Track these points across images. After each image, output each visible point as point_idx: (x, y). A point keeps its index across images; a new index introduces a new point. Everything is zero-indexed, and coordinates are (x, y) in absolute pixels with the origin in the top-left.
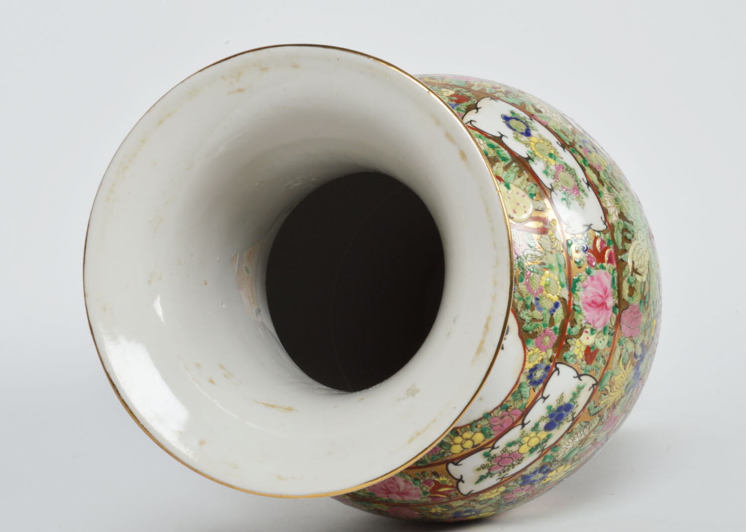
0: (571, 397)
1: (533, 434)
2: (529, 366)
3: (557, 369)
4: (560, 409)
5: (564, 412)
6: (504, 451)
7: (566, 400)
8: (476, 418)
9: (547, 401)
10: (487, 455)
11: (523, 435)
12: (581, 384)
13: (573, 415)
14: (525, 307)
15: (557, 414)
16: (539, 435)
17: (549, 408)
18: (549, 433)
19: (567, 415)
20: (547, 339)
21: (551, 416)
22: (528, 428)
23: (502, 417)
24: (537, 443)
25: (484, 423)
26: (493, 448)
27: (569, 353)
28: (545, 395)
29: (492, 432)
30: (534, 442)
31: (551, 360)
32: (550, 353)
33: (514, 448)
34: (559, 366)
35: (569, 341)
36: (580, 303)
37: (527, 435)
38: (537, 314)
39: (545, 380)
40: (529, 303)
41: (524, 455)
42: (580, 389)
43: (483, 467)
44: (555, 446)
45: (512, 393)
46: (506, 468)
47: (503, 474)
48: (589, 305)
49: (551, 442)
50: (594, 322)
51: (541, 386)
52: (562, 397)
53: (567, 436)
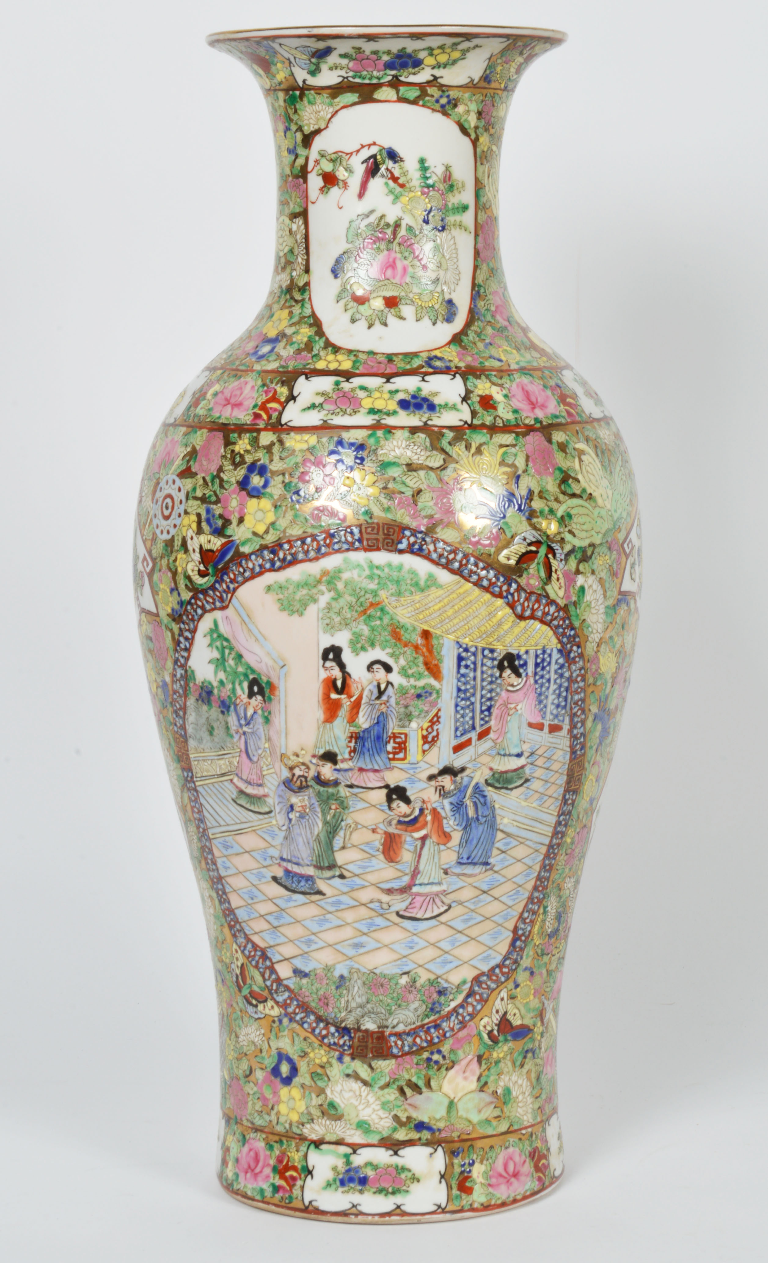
0: (443, 403)
1: (386, 396)
2: (437, 353)
3: (454, 376)
4: (425, 400)
5: (425, 406)
6: (353, 390)
7: (437, 401)
8: (361, 349)
9: (423, 383)
10: (337, 384)
11: (379, 389)
12: (459, 406)
13: (429, 419)
14: (479, 334)
15: (419, 401)
16: (390, 402)
17: (419, 390)
18: (399, 410)
19: (425, 413)
20: (469, 359)
21: (414, 397)
22: (389, 387)
23: (380, 363)
24: (380, 407)
25: (362, 357)
26: (347, 380)
27: (474, 380)
28: (427, 378)
29: (361, 368)
30: (379, 404)
31: (456, 367)
32: (462, 365)
33: (361, 394)
34: (457, 376)
35: (483, 377)
36: (518, 380)
37: (382, 392)
38: (480, 345)
39: (437, 371)
40: (483, 337)
41: (361, 409)
42: (454, 407)
43: (323, 394)
44: (390, 430)
45: (406, 355)
46: (338, 410)
47: (330, 417)
48: (523, 389)
49: (390, 421)
50: (514, 396)
51: (431, 370)
52: (436, 394)
53: (406, 433)
